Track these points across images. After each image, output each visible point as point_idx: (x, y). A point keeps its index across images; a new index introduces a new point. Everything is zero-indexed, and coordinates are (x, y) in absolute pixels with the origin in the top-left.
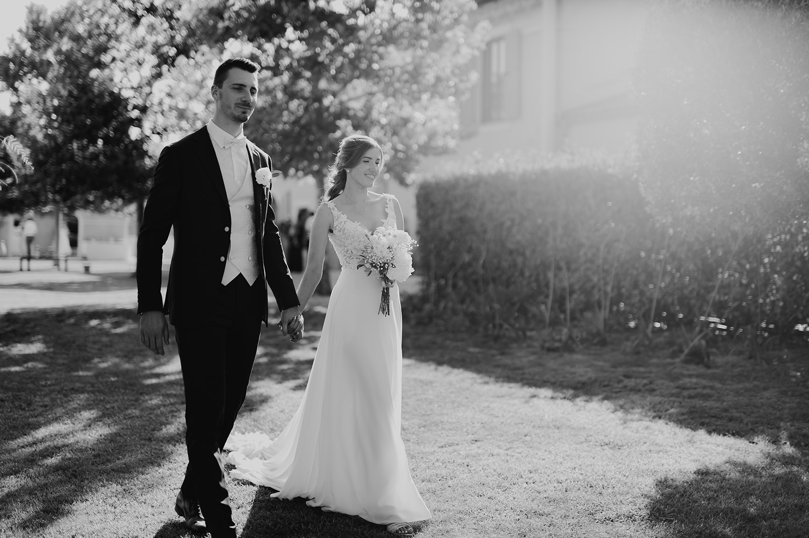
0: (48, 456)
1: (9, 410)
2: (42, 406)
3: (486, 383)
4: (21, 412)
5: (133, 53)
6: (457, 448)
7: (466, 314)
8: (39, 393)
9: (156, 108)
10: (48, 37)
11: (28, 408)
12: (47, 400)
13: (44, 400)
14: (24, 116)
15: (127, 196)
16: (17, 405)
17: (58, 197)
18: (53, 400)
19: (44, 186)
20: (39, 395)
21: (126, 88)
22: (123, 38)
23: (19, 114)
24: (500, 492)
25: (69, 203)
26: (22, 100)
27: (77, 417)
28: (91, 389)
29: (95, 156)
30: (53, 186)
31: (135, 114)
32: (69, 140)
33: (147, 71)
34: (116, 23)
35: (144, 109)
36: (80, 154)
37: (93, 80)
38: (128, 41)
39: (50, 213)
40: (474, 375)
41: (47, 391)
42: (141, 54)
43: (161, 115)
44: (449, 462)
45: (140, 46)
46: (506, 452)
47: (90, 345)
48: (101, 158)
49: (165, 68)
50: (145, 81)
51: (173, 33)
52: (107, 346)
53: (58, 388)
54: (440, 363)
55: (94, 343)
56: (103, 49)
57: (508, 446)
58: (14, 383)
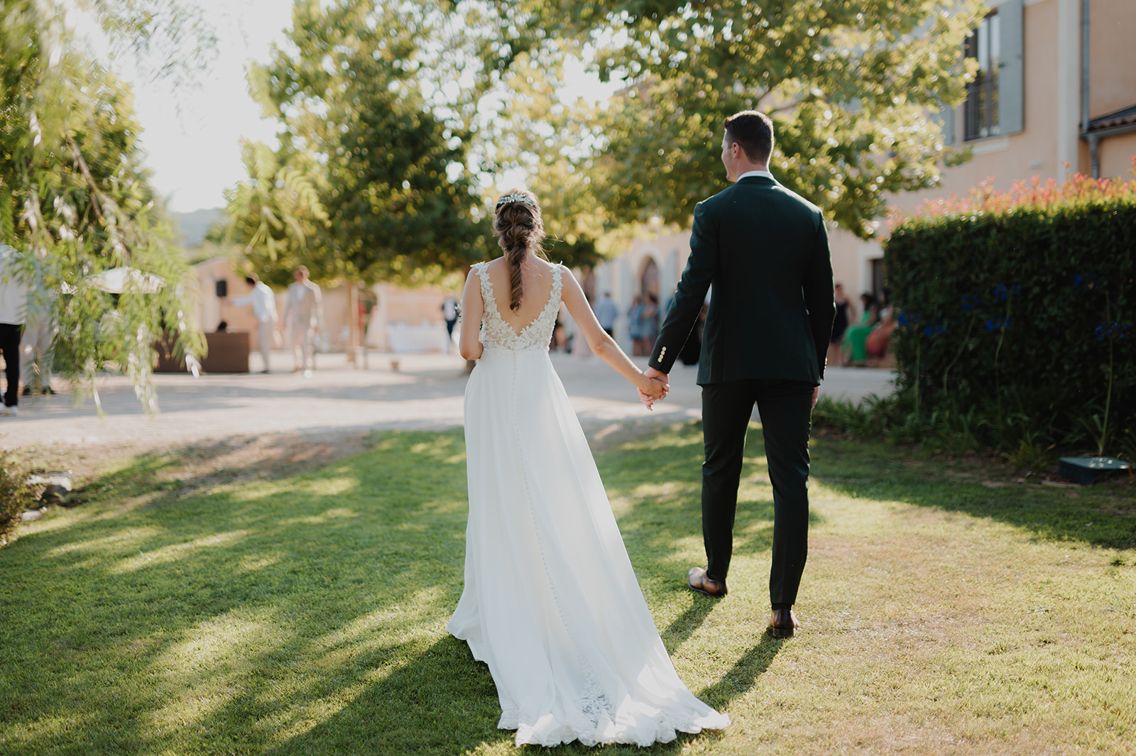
0: (372, 664)
1: (306, 588)
2: (354, 582)
3: (1034, 541)
4: (324, 591)
5: (447, 55)
6: (1019, 655)
7: (972, 429)
8: (347, 560)
9: (485, 134)
10: (323, 37)
11: (334, 583)
12: (360, 572)
13: (356, 571)
14: (297, 152)
15: (449, 262)
16: (317, 580)
17: (350, 266)
18: (370, 571)
19: (331, 249)
20: (347, 563)
21: (440, 106)
22: (434, 34)
23: (290, 151)
24: (1114, 737)
25: (366, 273)
26: (293, 129)
27: (408, 600)
28: (425, 553)
29: (401, 207)
30: (344, 249)
31: (454, 143)
32: (363, 184)
33: (469, 79)
34: (422, 12)
35: (467, 137)
36: (381, 203)
37: (395, 96)
38: (440, 38)
39: (340, 288)
40: (1010, 528)
41: (359, 556)
42: (459, 56)
43: (491, 143)
44: (1012, 680)
45: (456, 44)
46: (1103, 663)
47: (414, 481)
48: (411, 209)
49: (495, 74)
50: (467, 95)
51: (504, 23)
52: (438, 483)
53: (374, 551)
54: (950, 507)
55: (420, 478)
56: (403, 52)
57: (1103, 651)
58: (310, 544)
